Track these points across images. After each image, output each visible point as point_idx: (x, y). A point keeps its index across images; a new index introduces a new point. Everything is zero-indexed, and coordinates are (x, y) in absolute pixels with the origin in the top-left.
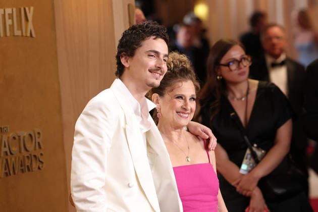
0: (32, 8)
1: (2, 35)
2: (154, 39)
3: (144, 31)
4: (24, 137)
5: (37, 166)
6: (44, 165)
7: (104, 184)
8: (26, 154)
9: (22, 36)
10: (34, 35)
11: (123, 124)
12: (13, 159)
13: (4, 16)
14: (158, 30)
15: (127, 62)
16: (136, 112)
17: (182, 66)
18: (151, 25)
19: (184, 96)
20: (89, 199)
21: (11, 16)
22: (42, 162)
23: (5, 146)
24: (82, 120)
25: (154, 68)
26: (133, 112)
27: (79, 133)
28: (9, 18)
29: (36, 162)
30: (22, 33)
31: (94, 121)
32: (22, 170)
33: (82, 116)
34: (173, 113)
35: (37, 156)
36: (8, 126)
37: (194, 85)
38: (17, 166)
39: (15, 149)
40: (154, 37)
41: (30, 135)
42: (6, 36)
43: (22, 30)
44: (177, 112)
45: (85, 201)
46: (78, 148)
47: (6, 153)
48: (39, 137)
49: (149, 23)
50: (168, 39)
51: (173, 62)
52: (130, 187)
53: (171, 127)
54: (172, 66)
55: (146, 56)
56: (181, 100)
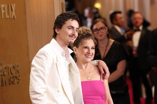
0: (14, 5)
2: (72, 20)
3: (67, 16)
4: (11, 67)
5: (17, 82)
6: (20, 81)
7: (45, 91)
8: (12, 76)
9: (10, 18)
10: (15, 18)
12: (5, 78)
14: (74, 16)
15: (58, 31)
16: (62, 55)
17: (87, 32)
18: (70, 13)
19: (88, 47)
20: (38, 98)
21: (4, 8)
23: (1, 72)
24: (35, 59)
25: (71, 35)
26: (61, 55)
27: (33, 66)
28: (3, 10)
29: (17, 80)
30: (10, 17)
31: (41, 60)
32: (10, 83)
33: (35, 58)
34: (83, 55)
35: (17, 77)
36: (3, 62)
37: (94, 41)
38: (7, 82)
39: (6, 73)
40: (72, 19)
41: (14, 66)
42: (2, 18)
43: (9, 15)
44: (85, 55)
45: (36, 99)
46: (33, 73)
47: (2, 75)
48: (18, 68)
49: (70, 12)
50: (79, 20)
51: (82, 31)
52: (59, 92)
53: (83, 62)
54: (82, 33)
55: (68, 29)
56: (87, 49)
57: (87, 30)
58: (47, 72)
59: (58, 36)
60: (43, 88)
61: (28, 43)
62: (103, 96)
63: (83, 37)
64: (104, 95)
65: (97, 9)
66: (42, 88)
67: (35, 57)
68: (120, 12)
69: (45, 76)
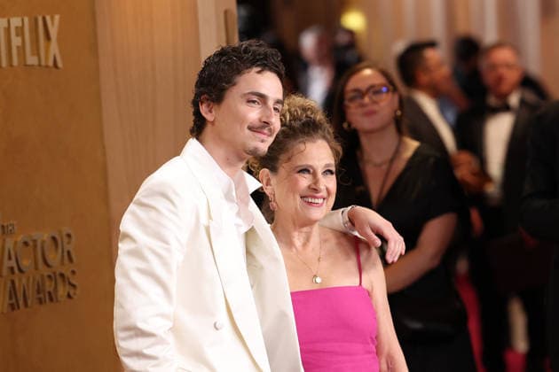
0: (57, 17)
1: (4, 64)
2: (259, 72)
3: (240, 59)
4: (43, 242)
5: (66, 294)
6: (78, 292)
7: (170, 324)
8: (46, 272)
9: (40, 65)
10: (60, 64)
11: (204, 221)
12: (24, 281)
13: (8, 30)
14: (266, 56)
15: (210, 111)
17: (307, 116)
18: (254, 48)
19: (311, 166)
20: (145, 351)
21: (20, 31)
22: (74, 286)
23: (10, 258)
24: (134, 214)
25: (257, 124)
26: (223, 195)
27: (127, 236)
28: (17, 35)
29: (64, 286)
30: (39, 60)
31: (153, 214)
32: (40, 299)
33: (132, 207)
34: (295, 199)
35: (66, 275)
36: (15, 223)
37: (331, 148)
38: (31, 293)
39: (25, 263)
40: (259, 69)
41: (54, 239)
42: (11, 65)
43: (39, 55)
44: (301, 197)
45: (139, 355)
46: (125, 262)
47: (12, 269)
48: (69, 243)
49: (252, 44)
50: (283, 72)
51: (289, 111)
52: (217, 329)
53: (294, 224)
54: (288, 119)
55: (244, 103)
56: (307, 175)
57: (304, 109)
58: (177, 257)
59: (208, 130)
60: (163, 316)
61: (104, 154)
62: (369, 340)
63: (291, 132)
64: (371, 338)
65: (351, 33)
66: (157, 315)
67: (131, 205)
68: (432, 44)
69: (169, 271)
